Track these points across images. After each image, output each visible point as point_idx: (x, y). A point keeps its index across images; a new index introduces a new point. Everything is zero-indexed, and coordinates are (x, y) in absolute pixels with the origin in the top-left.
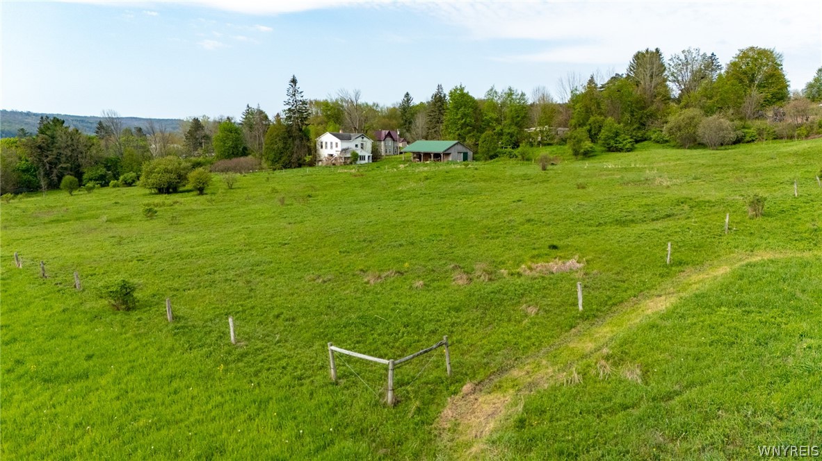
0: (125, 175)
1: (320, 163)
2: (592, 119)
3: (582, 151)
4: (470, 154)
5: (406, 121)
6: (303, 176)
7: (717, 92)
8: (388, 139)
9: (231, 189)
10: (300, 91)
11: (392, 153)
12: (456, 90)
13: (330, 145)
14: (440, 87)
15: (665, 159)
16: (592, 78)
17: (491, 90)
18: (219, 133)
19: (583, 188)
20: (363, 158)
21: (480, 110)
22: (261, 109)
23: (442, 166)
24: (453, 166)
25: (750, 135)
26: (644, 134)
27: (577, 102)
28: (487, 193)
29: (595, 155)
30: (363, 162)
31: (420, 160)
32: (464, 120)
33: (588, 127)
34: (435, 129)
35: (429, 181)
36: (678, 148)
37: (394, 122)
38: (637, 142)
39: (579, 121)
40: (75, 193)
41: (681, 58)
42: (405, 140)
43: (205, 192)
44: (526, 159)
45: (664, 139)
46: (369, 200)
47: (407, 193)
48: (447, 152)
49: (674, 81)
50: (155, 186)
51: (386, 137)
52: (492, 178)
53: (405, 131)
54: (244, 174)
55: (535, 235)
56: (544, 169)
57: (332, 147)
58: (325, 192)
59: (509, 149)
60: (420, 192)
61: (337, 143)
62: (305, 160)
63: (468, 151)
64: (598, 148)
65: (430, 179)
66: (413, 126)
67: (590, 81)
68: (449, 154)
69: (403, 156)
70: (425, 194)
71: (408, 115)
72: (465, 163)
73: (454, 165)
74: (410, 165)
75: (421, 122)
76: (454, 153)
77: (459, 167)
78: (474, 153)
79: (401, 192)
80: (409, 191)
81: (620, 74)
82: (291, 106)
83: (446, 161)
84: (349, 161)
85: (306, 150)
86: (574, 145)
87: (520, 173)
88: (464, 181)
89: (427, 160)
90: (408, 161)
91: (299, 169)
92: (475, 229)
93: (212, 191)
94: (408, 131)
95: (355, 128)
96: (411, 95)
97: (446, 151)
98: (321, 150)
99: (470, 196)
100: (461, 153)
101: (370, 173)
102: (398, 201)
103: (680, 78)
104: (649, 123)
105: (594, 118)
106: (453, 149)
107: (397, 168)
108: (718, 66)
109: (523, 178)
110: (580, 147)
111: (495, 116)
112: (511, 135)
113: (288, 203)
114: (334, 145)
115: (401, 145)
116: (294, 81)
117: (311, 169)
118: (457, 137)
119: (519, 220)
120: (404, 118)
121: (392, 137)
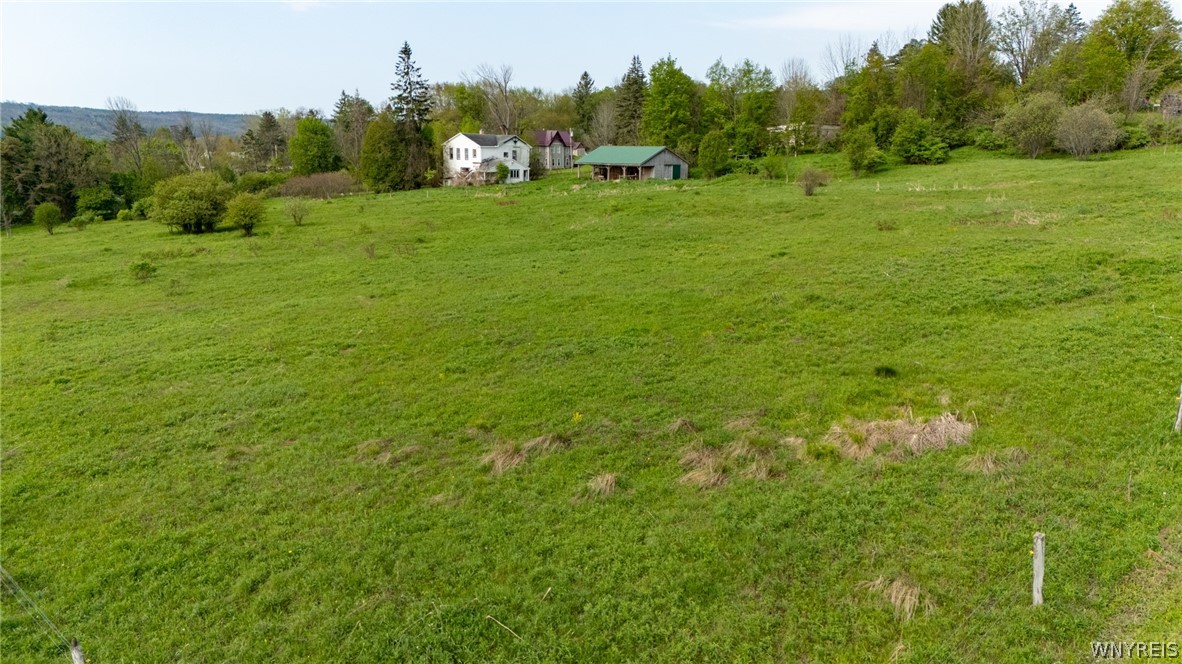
0: (142, 201)
1: (449, 182)
2: (879, 111)
3: (866, 162)
4: (684, 167)
5: (584, 116)
6: (418, 204)
7: (1084, 67)
8: (557, 143)
9: (300, 225)
10: (416, 66)
11: (562, 165)
12: (662, 64)
13: (464, 153)
14: (636, 60)
15: (1005, 175)
16: (875, 45)
17: (717, 65)
18: (298, 136)
19: (890, 229)
20: (515, 174)
21: (700, 98)
22: (362, 96)
23: (641, 188)
24: (657, 188)
25: (1138, 135)
26: (963, 135)
27: (856, 84)
28: (719, 238)
29: (886, 170)
30: (515, 180)
31: (606, 177)
32: (674, 113)
33: (873, 124)
34: (629, 128)
35: (619, 213)
36: (1020, 158)
37: (566, 117)
38: (952, 147)
39: (857, 115)
40: (56, 230)
41: (1017, 13)
42: (582, 145)
43: (254, 231)
44: (775, 175)
45: (997, 143)
46: (517, 250)
47: (583, 236)
48: (647, 165)
49: (1006, 50)
50: (175, 221)
51: (553, 140)
52: (726, 210)
53: (582, 131)
54: (330, 199)
55: (833, 335)
56: (809, 193)
57: (467, 157)
58: (448, 233)
59: (746, 160)
60: (605, 234)
61: (475, 151)
62: (425, 178)
63: (681, 163)
64: (890, 158)
65: (622, 210)
66: (594, 124)
67: (871, 50)
68: (651, 168)
69: (577, 170)
70: (613, 238)
71: (586, 107)
72: (677, 182)
73: (660, 186)
74: (589, 186)
75: (606, 117)
76: (658, 165)
77: (667, 189)
78: (690, 166)
79: (575, 234)
80: (586, 232)
81: (919, 40)
82: (402, 92)
83: (645, 178)
84: (493, 179)
85: (428, 161)
86: (854, 153)
87: (772, 200)
88: (679, 215)
89: (616, 178)
90: (586, 179)
91: (416, 191)
92: (710, 316)
93: (265, 229)
94: (587, 131)
95: (504, 126)
96: (592, 76)
97: (646, 162)
98: (450, 161)
99: (692, 244)
100: (670, 165)
101: (526, 198)
102: (568, 253)
103: (1015, 46)
104: (969, 118)
105: (883, 110)
106: (657, 159)
107: (568, 191)
108: (1079, 25)
109: (778, 210)
110: (863, 157)
111: (723, 106)
112: (748, 137)
113: (381, 252)
114: (470, 153)
115: (575, 153)
116: (406, 51)
117: (433, 191)
118: (663, 140)
119: (792, 296)
120: (581, 112)
121: (561, 141)
